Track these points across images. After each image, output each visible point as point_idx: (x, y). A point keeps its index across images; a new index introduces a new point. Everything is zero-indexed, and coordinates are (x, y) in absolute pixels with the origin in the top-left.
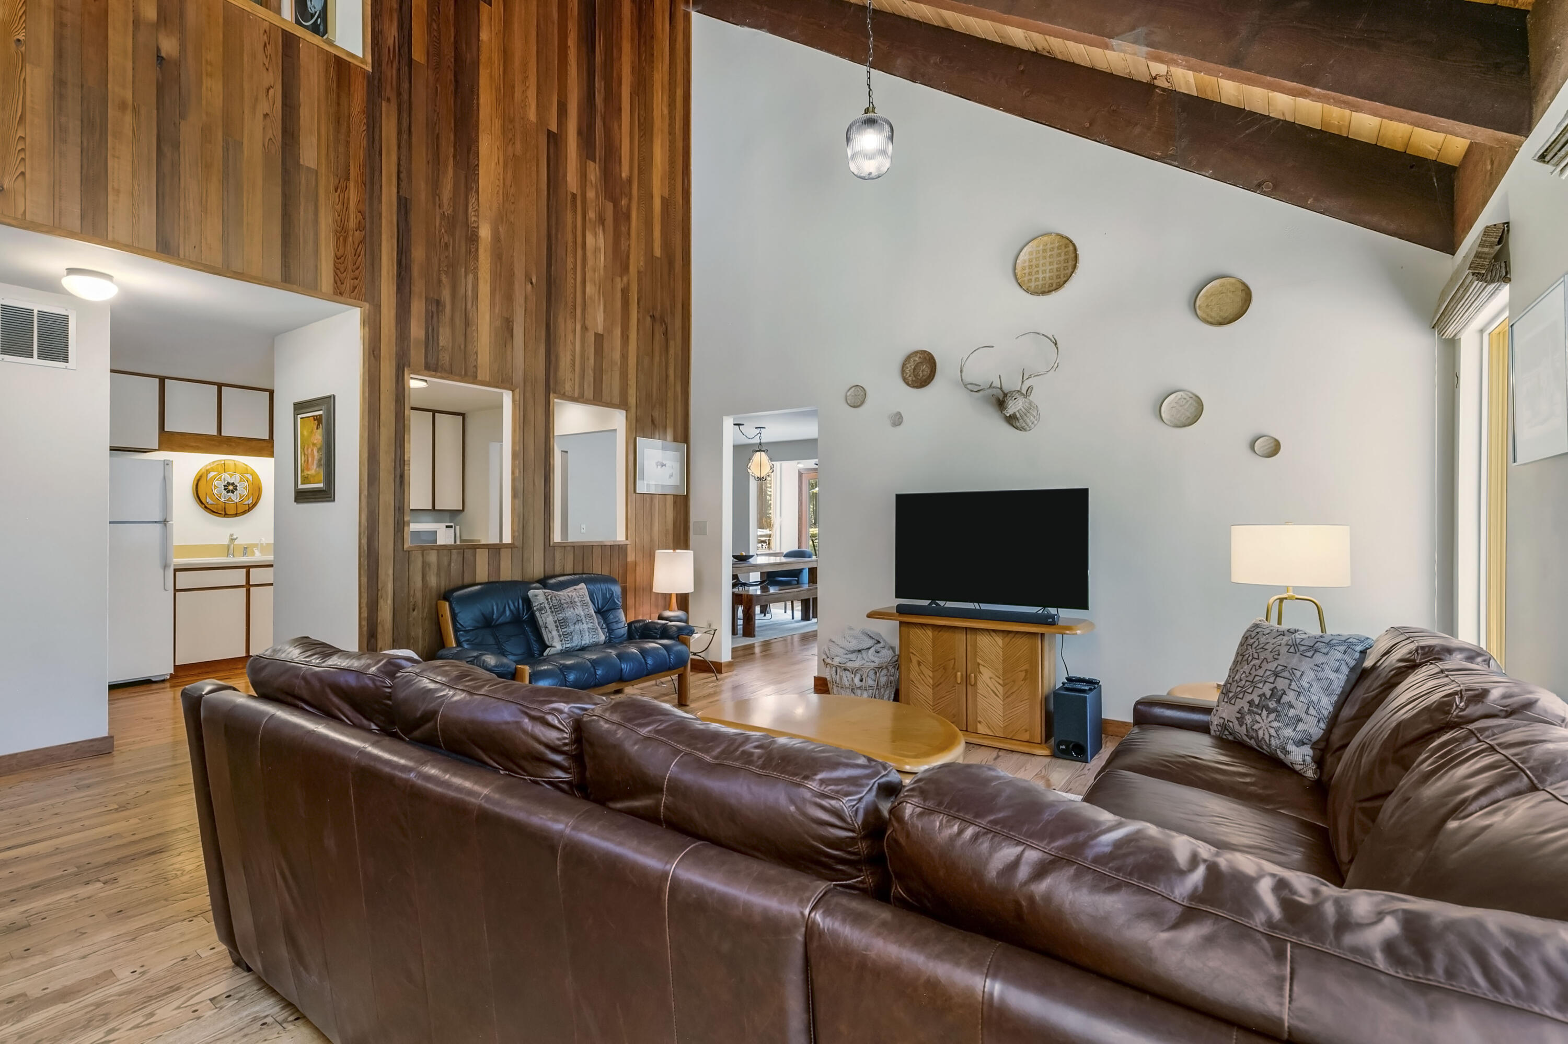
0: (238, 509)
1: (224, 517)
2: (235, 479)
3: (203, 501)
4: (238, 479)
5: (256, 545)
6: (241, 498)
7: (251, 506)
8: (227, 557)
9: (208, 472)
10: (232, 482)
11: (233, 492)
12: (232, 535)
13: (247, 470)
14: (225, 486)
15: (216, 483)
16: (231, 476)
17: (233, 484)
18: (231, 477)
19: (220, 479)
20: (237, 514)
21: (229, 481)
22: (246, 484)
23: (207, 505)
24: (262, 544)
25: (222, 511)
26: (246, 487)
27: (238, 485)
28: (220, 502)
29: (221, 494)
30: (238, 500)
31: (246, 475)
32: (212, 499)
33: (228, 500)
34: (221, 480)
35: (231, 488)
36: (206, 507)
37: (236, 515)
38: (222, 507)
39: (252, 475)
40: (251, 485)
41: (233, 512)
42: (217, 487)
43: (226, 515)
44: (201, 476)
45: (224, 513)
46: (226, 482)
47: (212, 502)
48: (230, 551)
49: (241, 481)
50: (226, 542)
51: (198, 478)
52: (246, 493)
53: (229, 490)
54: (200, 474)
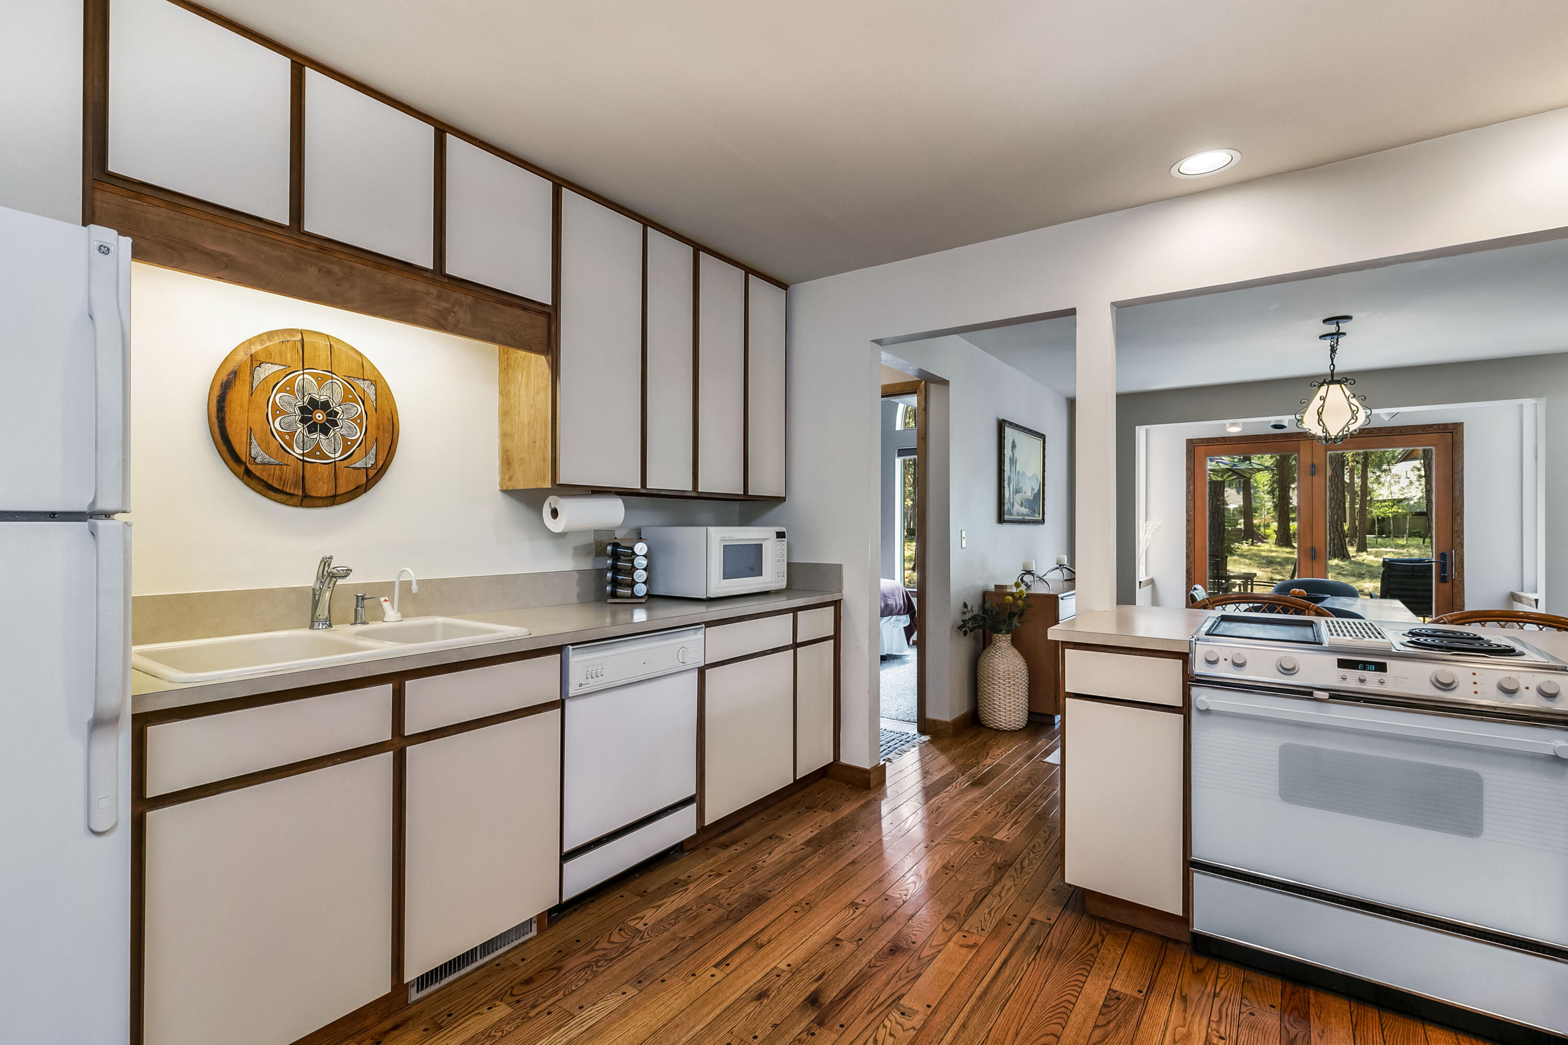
0: (339, 484)
1: (301, 505)
2: (332, 393)
3: (241, 449)
4: (338, 392)
5: (386, 588)
6: (346, 449)
7: (372, 473)
8: (312, 627)
9: (255, 362)
10: (323, 398)
11: (325, 431)
12: (326, 562)
13: (361, 368)
14: (303, 409)
15: (278, 398)
16: (320, 380)
17: (325, 406)
18: (320, 384)
19: (288, 388)
20: (335, 496)
21: (315, 397)
22: (360, 408)
23: (251, 467)
24: (406, 586)
25: (295, 484)
26: (360, 417)
27: (338, 409)
28: (290, 461)
29: (292, 434)
30: (337, 456)
31: (361, 383)
32: (267, 450)
33: (311, 454)
34: (292, 392)
35: (319, 416)
36: (248, 472)
37: (333, 500)
38: (295, 472)
39: (374, 383)
40: (371, 412)
41: (323, 489)
42: (282, 412)
43: (306, 500)
44: (235, 374)
45: (300, 493)
47: (267, 459)
48: (319, 611)
49: (343, 398)
50: (308, 580)
51: (224, 377)
52: (358, 435)
53: (315, 424)
54: (230, 367)
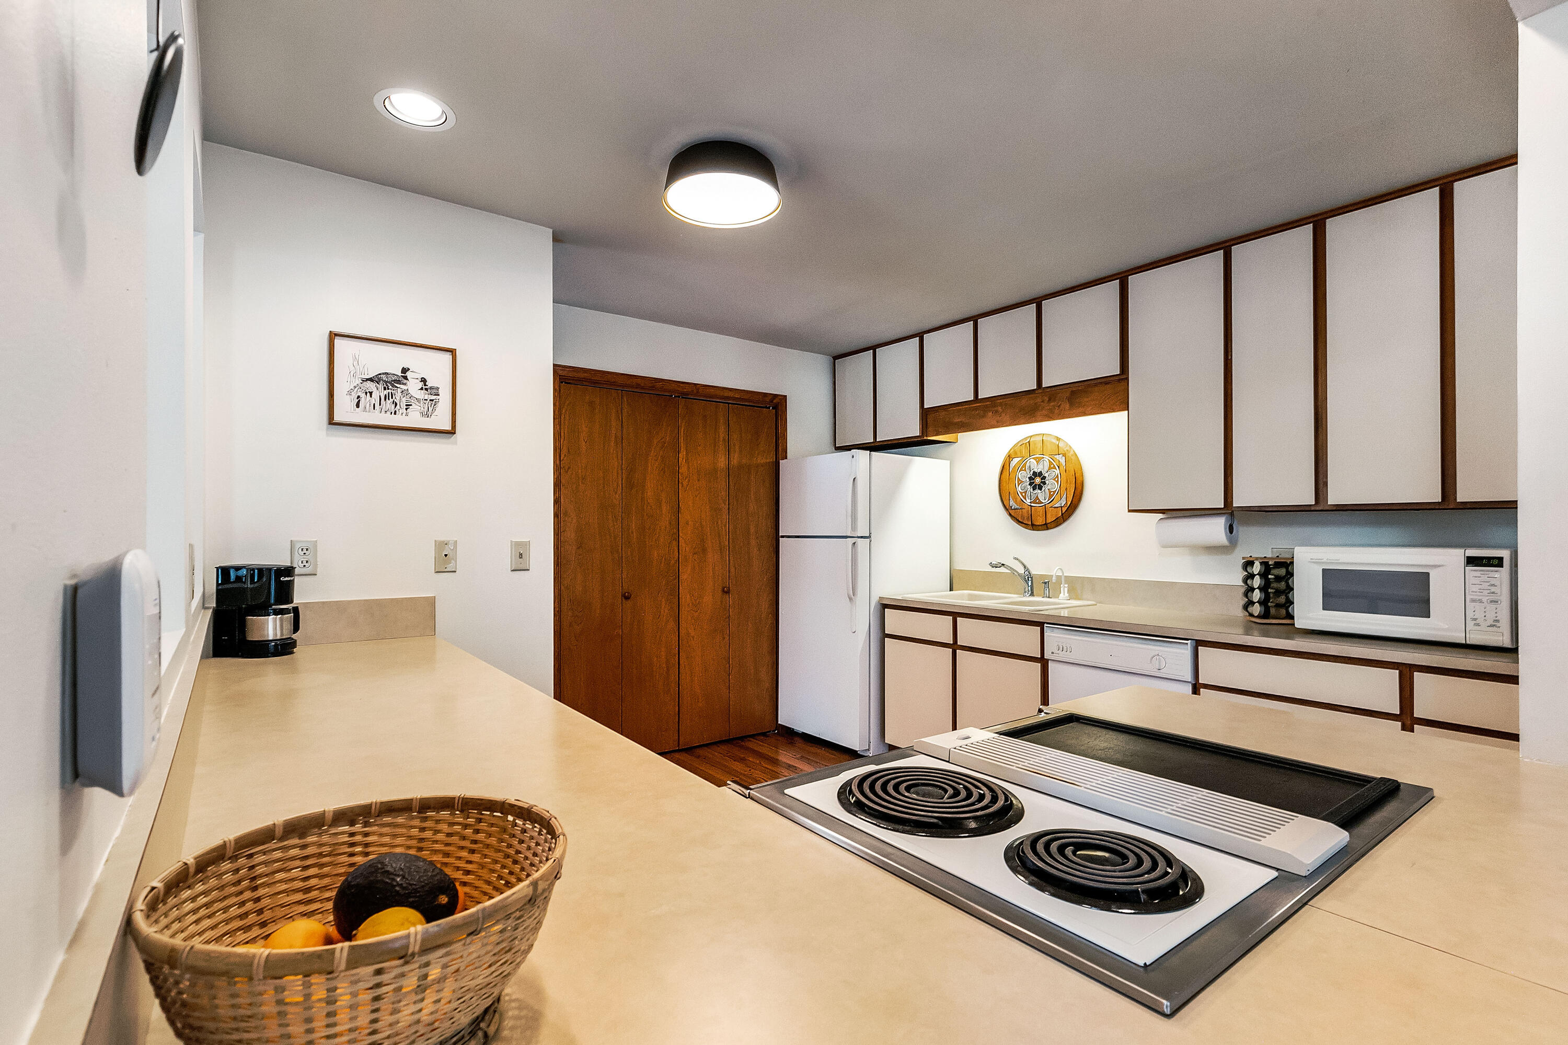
0: (1049, 516)
1: (1031, 529)
2: (1044, 466)
3: (1010, 504)
4: (1047, 464)
6: (1054, 496)
7: (1064, 510)
9: (1010, 457)
10: (1039, 470)
11: (1041, 488)
13: (1059, 450)
14: (1030, 478)
15: (1020, 474)
16: (1038, 460)
17: (1041, 474)
18: (1038, 463)
19: (1025, 468)
20: (1046, 524)
21: (1036, 470)
22: (1057, 471)
23: (1014, 512)
25: (1029, 519)
26: (1059, 475)
27: (1046, 475)
28: (1026, 506)
29: (1027, 492)
30: (1046, 501)
31: (1058, 455)
32: (1016, 502)
33: (1034, 502)
34: (1026, 470)
35: (1038, 480)
36: (1010, 514)
37: (1048, 526)
38: (1029, 511)
39: (1064, 455)
41: (1040, 521)
42: (1022, 481)
43: (1033, 526)
44: (1004, 469)
45: (1031, 523)
46: (1032, 473)
47: (1017, 507)
49: (1050, 468)
51: (1001, 471)
52: (1060, 489)
53: (1036, 485)
54: (1003, 466)
